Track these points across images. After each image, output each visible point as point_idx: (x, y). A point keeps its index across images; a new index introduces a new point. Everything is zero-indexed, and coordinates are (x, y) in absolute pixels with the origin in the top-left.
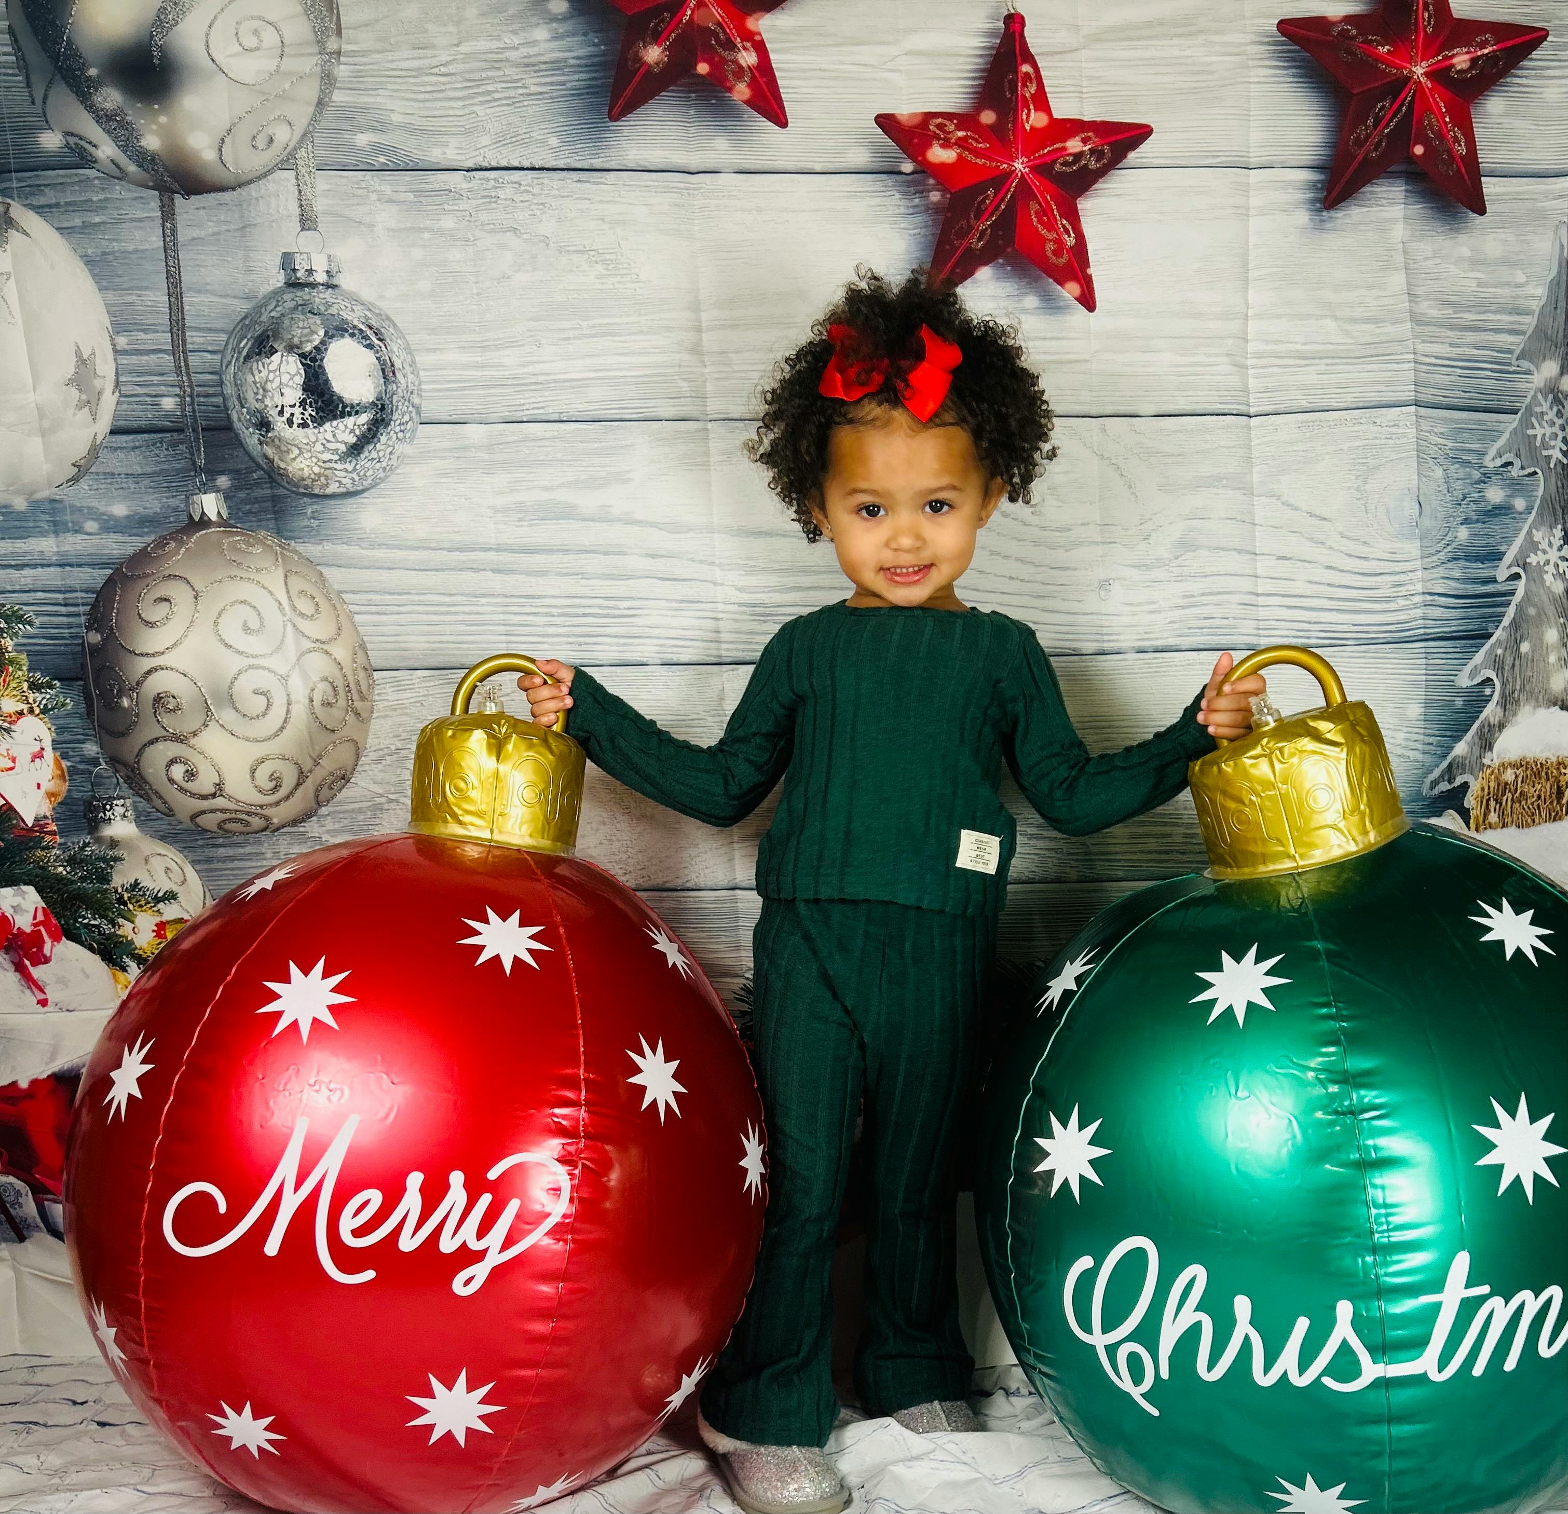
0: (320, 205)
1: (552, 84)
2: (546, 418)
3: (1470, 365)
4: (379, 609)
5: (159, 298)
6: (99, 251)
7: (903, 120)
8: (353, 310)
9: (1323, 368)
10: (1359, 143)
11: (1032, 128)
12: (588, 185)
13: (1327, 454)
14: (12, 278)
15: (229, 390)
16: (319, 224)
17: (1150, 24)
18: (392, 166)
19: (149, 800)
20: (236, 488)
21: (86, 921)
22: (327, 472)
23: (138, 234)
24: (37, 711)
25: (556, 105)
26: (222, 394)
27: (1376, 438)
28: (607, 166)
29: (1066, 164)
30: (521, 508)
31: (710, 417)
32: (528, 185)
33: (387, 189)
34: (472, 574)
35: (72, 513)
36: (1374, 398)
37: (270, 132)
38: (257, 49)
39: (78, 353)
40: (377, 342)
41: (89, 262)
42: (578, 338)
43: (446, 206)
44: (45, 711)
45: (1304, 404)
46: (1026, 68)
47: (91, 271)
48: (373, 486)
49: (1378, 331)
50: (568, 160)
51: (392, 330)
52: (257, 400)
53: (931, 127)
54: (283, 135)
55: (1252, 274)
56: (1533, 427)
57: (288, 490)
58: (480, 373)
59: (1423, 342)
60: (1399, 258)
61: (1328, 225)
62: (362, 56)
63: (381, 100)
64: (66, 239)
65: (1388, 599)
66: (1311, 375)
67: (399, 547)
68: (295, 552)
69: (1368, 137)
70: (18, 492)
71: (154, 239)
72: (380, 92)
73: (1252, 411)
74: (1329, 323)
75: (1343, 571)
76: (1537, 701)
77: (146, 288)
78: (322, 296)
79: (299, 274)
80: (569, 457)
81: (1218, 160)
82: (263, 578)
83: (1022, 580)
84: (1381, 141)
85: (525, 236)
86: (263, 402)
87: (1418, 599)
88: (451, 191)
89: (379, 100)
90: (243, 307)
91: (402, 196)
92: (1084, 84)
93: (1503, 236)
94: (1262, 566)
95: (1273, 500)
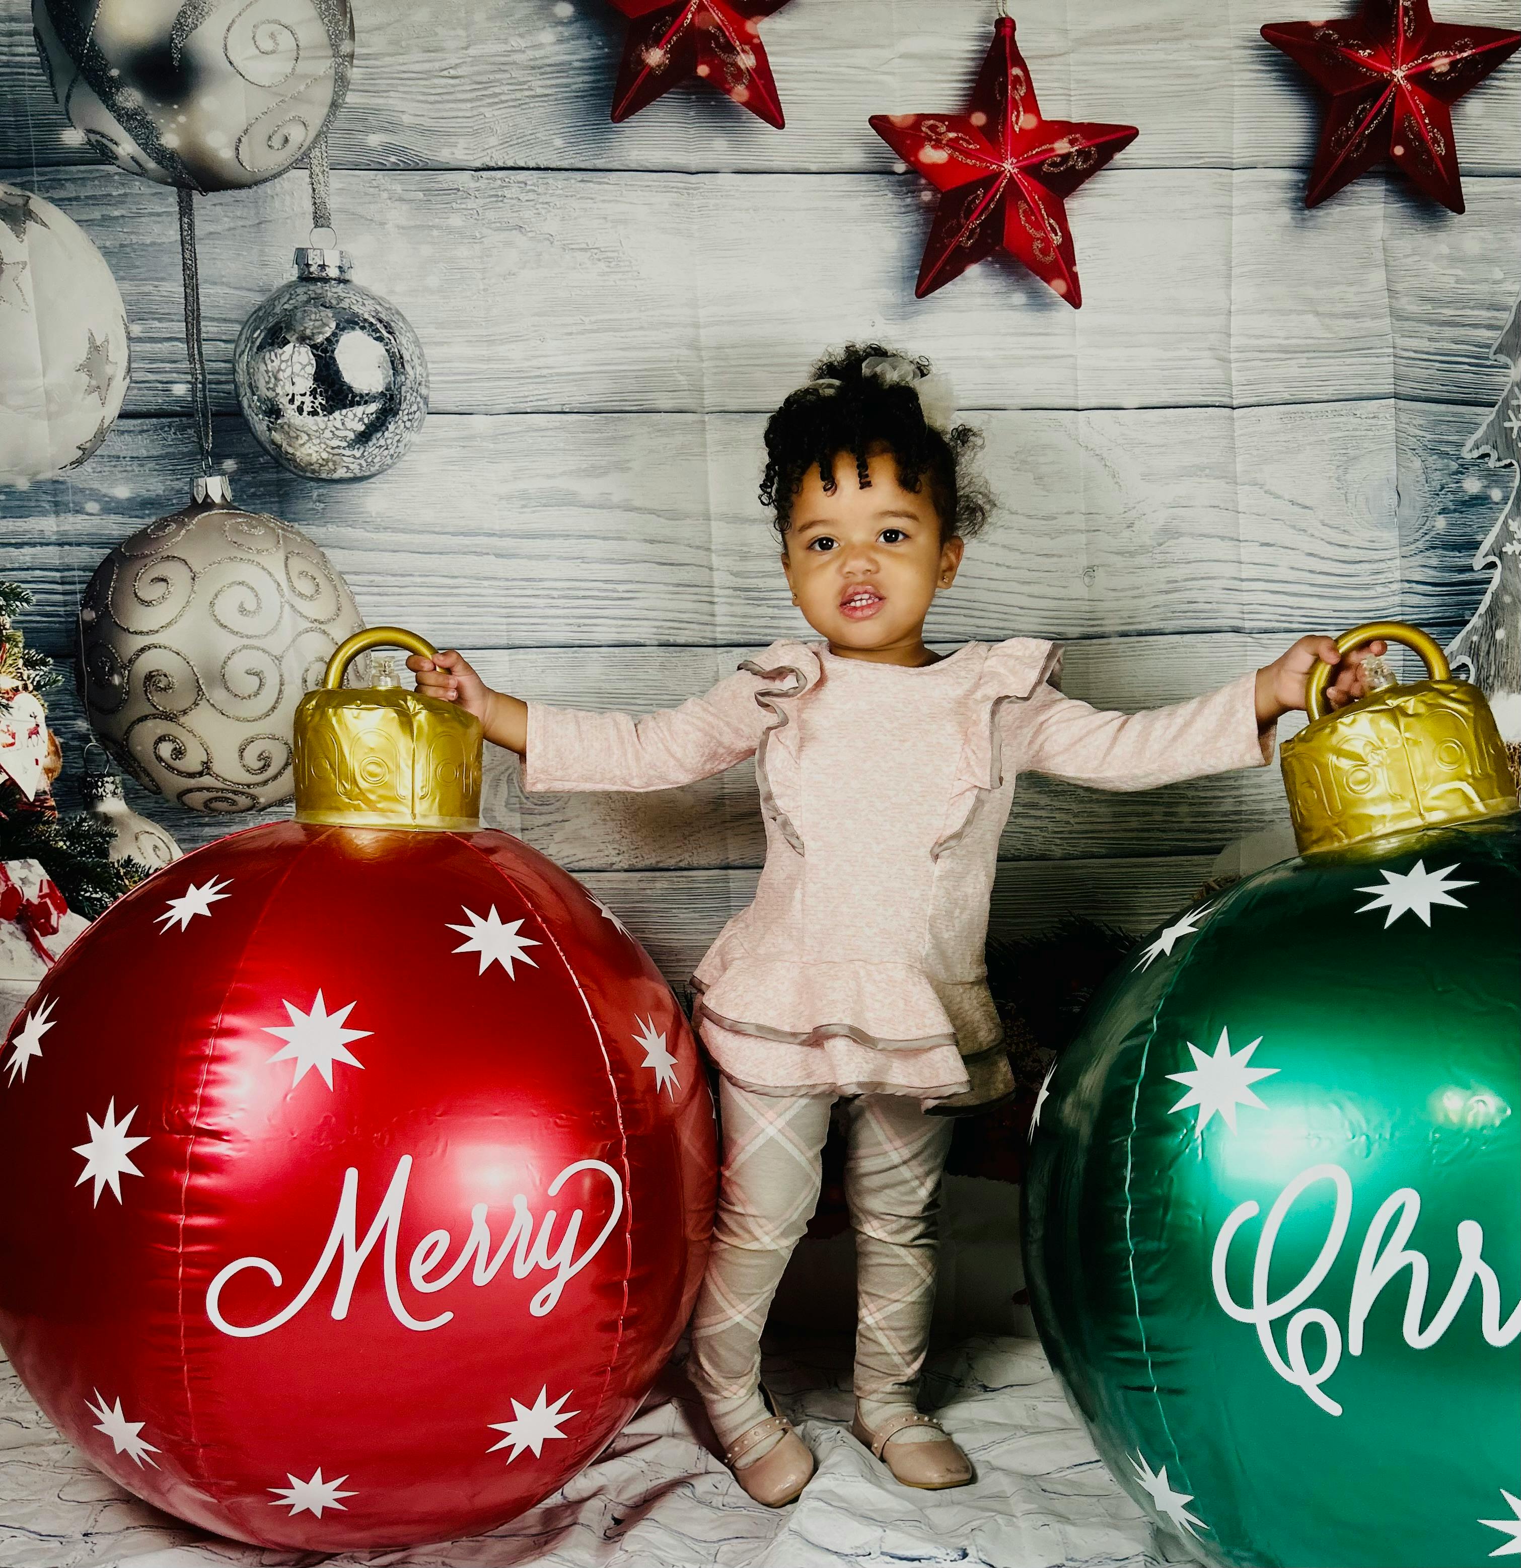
0: (333, 203)
1: (556, 86)
2: (550, 409)
3: (1447, 359)
4: (381, 590)
5: (175, 288)
6: (117, 243)
7: (897, 121)
8: (364, 304)
9: (1304, 361)
10: (1340, 144)
11: (1020, 129)
12: (591, 185)
13: (1310, 444)
14: (28, 267)
15: (241, 377)
16: (332, 221)
17: (1136, 29)
18: (402, 165)
19: (137, 777)
20: (241, 471)
21: (88, 894)
22: (335, 458)
23: (157, 229)
24: (31, 688)
25: (560, 107)
26: (234, 381)
27: (1356, 430)
28: (609, 166)
29: (1054, 164)
30: (524, 496)
31: (707, 410)
32: (533, 185)
33: (398, 188)
34: (476, 558)
35: (74, 493)
36: (1354, 390)
37: (285, 131)
38: (273, 52)
39: (91, 339)
40: (386, 335)
41: (107, 253)
42: (581, 333)
43: (454, 205)
44: (38, 687)
45: (1286, 396)
46: (1016, 71)
47: (108, 261)
48: (379, 473)
49: (1359, 325)
50: (572, 161)
51: (401, 324)
52: (268, 389)
53: (924, 129)
54: (297, 135)
55: (1236, 271)
56: (1510, 420)
57: (294, 474)
58: (486, 367)
59: (1403, 336)
60: (1379, 256)
61: (1310, 224)
62: (375, 59)
63: (393, 101)
64: (86, 231)
65: (1366, 587)
66: (1292, 369)
67: (403, 531)
68: (299, 534)
69: (1349, 138)
70: (21, 473)
71: (172, 232)
72: (392, 94)
73: (1235, 403)
74: (1311, 319)
75: (1323, 558)
76: (1511, 686)
77: (163, 279)
78: (334, 290)
79: (312, 269)
80: (571, 447)
81: (1202, 161)
82: (264, 560)
83: (1008, 567)
84: (1360, 143)
85: (530, 234)
86: (274, 391)
87: (1396, 587)
88: (458, 190)
89: (391, 101)
90: (259, 299)
91: (412, 196)
92: (1072, 86)
93: (1482, 234)
94: (1247, 552)
95: (1256, 488)
